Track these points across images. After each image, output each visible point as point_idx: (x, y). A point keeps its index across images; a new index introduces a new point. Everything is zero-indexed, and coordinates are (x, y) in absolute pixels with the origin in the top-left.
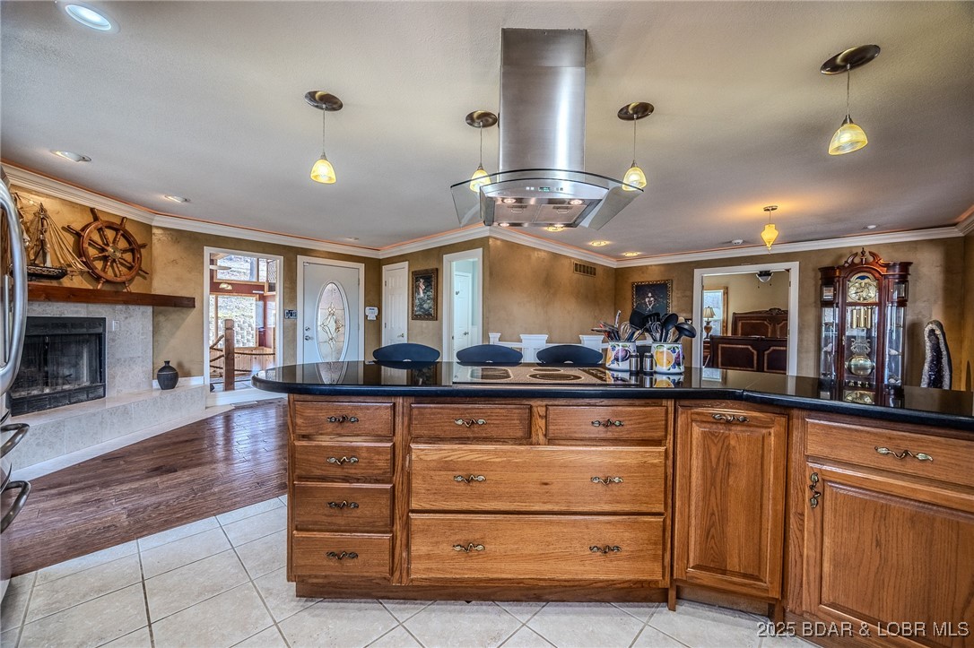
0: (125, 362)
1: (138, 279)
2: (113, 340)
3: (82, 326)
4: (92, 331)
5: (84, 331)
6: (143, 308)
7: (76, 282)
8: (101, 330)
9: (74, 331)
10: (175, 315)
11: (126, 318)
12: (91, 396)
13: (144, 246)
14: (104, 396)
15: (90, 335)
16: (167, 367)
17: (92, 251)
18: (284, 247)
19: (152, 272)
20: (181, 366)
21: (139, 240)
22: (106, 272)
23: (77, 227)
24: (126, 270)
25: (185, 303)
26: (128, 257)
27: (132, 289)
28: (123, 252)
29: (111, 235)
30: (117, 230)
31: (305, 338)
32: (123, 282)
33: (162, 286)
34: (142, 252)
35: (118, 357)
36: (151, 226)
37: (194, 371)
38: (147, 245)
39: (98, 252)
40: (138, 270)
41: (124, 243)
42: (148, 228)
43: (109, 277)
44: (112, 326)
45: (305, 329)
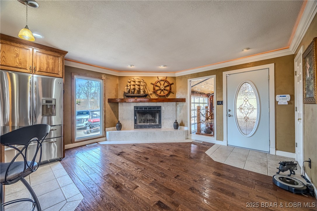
0: (167, 119)
1: (171, 94)
2: (163, 112)
3: (155, 108)
4: (158, 109)
5: (156, 109)
6: (172, 103)
7: (154, 97)
8: (160, 109)
9: (153, 110)
10: (180, 104)
11: (167, 106)
12: (158, 127)
14: (161, 128)
16: (176, 122)
17: (157, 88)
18: (216, 70)
19: (176, 92)
20: (182, 122)
21: (171, 82)
22: (160, 93)
23: (154, 83)
24: (167, 92)
25: (183, 100)
26: (168, 88)
27: (169, 97)
28: (165, 87)
29: (162, 83)
30: (164, 81)
31: (228, 115)
32: (165, 96)
33: (178, 96)
34: (172, 86)
35: (165, 117)
36: (175, 77)
37: (185, 125)
38: (174, 83)
39: (158, 88)
40: (170, 92)
41: (166, 84)
42: (174, 78)
43: (160, 95)
44: (163, 109)
45: (228, 110)
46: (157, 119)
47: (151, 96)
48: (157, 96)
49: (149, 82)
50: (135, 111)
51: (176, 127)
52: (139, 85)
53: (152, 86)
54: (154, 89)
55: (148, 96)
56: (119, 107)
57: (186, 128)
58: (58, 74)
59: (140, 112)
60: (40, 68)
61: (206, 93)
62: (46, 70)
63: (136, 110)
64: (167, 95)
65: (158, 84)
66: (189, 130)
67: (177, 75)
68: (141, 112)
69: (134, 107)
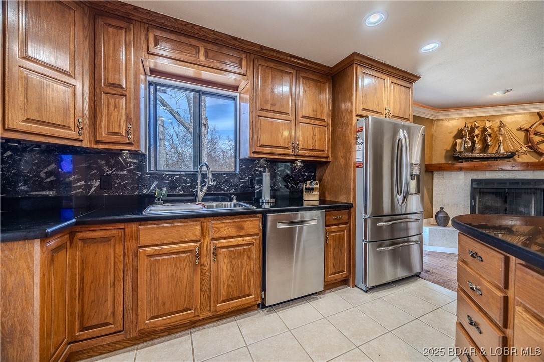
3: (529, 184)
5: (531, 186)
9: (524, 186)
23: (526, 127)
39: (540, 138)
50: (473, 189)
53: (523, 133)
54: (529, 140)
56: (435, 181)
58: (408, 119)
59: (484, 191)
60: (394, 112)
63: (475, 186)
68: (488, 190)
69: (472, 180)
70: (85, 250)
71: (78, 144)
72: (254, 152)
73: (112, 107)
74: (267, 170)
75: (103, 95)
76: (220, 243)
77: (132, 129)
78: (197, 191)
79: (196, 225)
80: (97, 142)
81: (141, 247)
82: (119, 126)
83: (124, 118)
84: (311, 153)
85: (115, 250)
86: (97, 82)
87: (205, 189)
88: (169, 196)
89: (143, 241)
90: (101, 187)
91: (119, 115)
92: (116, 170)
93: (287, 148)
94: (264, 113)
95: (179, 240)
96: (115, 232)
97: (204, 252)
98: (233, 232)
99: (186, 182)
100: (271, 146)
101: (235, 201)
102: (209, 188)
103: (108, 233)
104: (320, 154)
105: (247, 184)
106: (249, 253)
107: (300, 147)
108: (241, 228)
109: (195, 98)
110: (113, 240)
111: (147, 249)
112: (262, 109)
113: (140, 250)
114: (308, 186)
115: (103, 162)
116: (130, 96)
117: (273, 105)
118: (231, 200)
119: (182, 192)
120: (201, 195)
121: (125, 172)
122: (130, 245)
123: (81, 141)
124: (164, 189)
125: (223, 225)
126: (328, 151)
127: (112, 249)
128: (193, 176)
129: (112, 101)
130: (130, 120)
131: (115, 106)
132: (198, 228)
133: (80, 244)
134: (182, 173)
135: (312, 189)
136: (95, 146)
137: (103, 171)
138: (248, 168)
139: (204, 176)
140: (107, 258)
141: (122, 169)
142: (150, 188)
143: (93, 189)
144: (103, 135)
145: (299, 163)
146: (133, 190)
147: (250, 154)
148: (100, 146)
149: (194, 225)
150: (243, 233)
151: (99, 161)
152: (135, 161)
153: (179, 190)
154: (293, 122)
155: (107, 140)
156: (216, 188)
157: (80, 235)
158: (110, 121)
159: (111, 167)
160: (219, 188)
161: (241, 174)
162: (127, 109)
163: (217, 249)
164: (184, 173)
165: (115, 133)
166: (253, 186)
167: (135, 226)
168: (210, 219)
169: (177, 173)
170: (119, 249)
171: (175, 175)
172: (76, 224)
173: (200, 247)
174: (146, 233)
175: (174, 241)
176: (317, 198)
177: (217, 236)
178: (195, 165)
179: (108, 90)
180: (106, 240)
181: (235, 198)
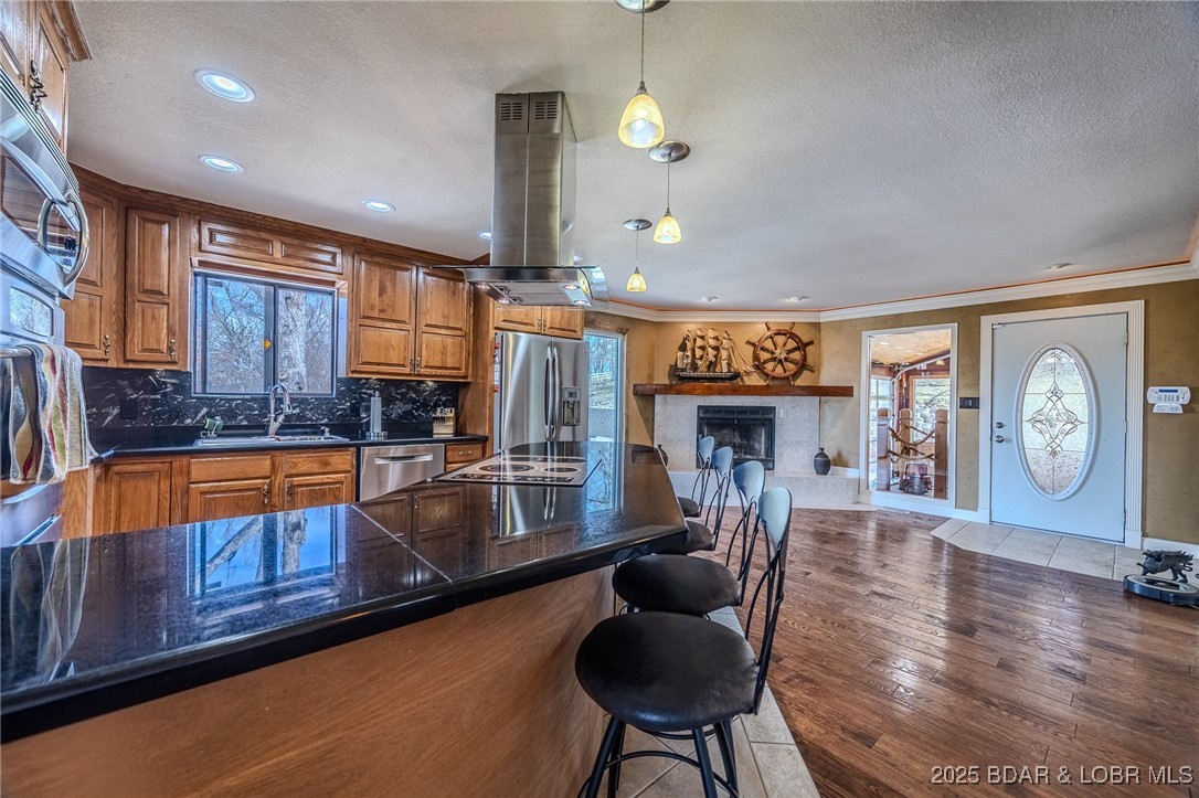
0: (791, 444)
1: (806, 373)
2: (781, 425)
3: (757, 413)
4: (765, 417)
5: (759, 416)
6: (810, 398)
7: (755, 380)
8: (772, 416)
9: (752, 416)
10: (833, 403)
11: (793, 407)
13: (811, 343)
14: (774, 469)
15: (765, 420)
16: (822, 454)
17: (764, 356)
18: (960, 309)
19: (820, 365)
20: (839, 455)
21: (805, 339)
22: (773, 370)
23: (755, 340)
24: (792, 366)
25: (846, 392)
26: (796, 356)
27: (799, 382)
28: (789, 352)
29: (780, 340)
30: (785, 335)
31: (995, 438)
32: (788, 378)
33: (827, 378)
34: (809, 349)
35: (785, 439)
36: (819, 323)
37: (851, 462)
38: (816, 342)
39: (769, 356)
40: (803, 366)
41: (792, 344)
42: (817, 326)
43: (775, 374)
44: (780, 414)
45: (995, 425)
46: (760, 442)
47: (746, 378)
48: (764, 377)
49: (740, 339)
50: (700, 419)
51: (820, 469)
52: (716, 349)
53: (751, 349)
54: (756, 357)
55: (739, 379)
56: (658, 408)
57: (851, 473)
58: (574, 331)
59: (712, 422)
60: (551, 322)
61: (887, 361)
62: (560, 323)
63: (702, 415)
64: (793, 375)
65: (769, 344)
66: (863, 477)
67: (824, 318)
68: (717, 421)
69: (699, 407)
70: (122, 485)
71: (102, 365)
72: (353, 372)
73: (148, 319)
74: (377, 393)
75: (137, 304)
76: (297, 480)
77: (177, 345)
78: (269, 421)
79: (266, 459)
80: (127, 361)
81: (193, 483)
82: (158, 341)
83: (165, 331)
84: (439, 372)
85: (159, 486)
86: (128, 289)
87: (281, 418)
88: (225, 428)
89: (195, 475)
90: (121, 416)
91: (158, 329)
92: (145, 393)
93: (403, 366)
94: (368, 322)
95: (242, 476)
96: (159, 465)
97: (276, 490)
98: (316, 468)
99: (253, 409)
100: (379, 364)
101: (327, 435)
102: (288, 418)
103: (152, 467)
104: (454, 372)
105: (348, 411)
106: (337, 493)
107: (424, 363)
108: (326, 464)
109: (267, 293)
110: (157, 475)
111: (201, 485)
112: (365, 317)
113: (192, 486)
114: (438, 414)
115: (126, 383)
116: (174, 305)
117: (381, 311)
118: (323, 433)
119: (245, 423)
120: (274, 426)
121: (159, 396)
122: (179, 480)
123: (106, 360)
124: (217, 418)
125: (301, 460)
126: (467, 369)
127: (156, 485)
128: (263, 402)
129: (149, 313)
130: (174, 334)
131: (153, 318)
132: (268, 462)
133: (116, 478)
134: (246, 397)
135: (443, 419)
136: (124, 366)
137: (126, 395)
138: (349, 390)
139: (280, 401)
140: (149, 494)
141: (155, 391)
142: (196, 416)
143: (109, 418)
144: (135, 351)
145: (431, 384)
146: (171, 420)
147: (347, 374)
148: (131, 366)
149: (262, 459)
150: (329, 469)
151: (120, 382)
152: (174, 381)
153: (241, 421)
154: (412, 333)
155: (142, 358)
156: (299, 417)
157: (116, 469)
158: (146, 335)
159: (136, 390)
160: (304, 416)
161: (338, 399)
162: (170, 320)
163: (292, 487)
164: (249, 397)
165: (152, 350)
166: (358, 415)
167: (185, 460)
168: (284, 453)
169: (238, 397)
170: (165, 485)
171: (235, 400)
172: (115, 455)
173: (270, 485)
174: (199, 468)
175: (235, 476)
176: (451, 430)
177: (293, 472)
178: (266, 385)
179: (143, 297)
180: (148, 474)
181: (327, 430)
